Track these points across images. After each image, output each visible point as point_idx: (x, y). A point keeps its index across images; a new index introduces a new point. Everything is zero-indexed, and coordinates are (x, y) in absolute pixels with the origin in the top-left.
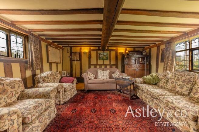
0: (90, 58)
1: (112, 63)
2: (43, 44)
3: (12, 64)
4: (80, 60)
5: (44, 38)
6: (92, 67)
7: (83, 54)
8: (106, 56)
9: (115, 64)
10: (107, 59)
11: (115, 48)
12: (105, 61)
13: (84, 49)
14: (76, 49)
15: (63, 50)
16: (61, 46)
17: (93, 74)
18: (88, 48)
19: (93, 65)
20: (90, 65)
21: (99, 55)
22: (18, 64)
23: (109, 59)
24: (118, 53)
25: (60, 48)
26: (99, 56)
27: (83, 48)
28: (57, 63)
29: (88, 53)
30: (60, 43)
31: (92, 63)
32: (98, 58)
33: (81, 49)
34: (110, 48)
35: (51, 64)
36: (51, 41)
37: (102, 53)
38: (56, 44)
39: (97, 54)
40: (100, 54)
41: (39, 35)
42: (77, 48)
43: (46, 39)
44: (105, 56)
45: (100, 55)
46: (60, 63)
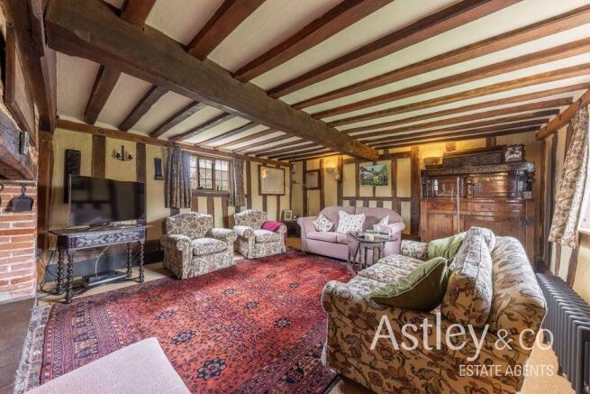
0: (340, 182)
1: (400, 194)
2: (254, 165)
3: (215, 198)
4: (320, 187)
5: (253, 155)
6: (346, 203)
7: (325, 173)
8: (381, 175)
9: (409, 196)
10: (384, 182)
11: (408, 149)
12: (377, 188)
13: (327, 161)
14: (313, 164)
15: (291, 167)
16: (287, 161)
17: (330, 221)
18: (336, 157)
19: (347, 198)
20: (340, 199)
21: (361, 172)
22: (220, 199)
23: (390, 182)
24: (422, 162)
25: (285, 165)
26: (362, 176)
27: (326, 159)
28: (278, 196)
29: (336, 170)
30: (282, 157)
31: (345, 194)
32: (360, 181)
33: (321, 162)
34: (391, 151)
35: (265, 196)
36: (266, 158)
37: (369, 168)
38: (276, 160)
39: (357, 171)
40: (365, 170)
41: (247, 154)
42: (315, 160)
43: (257, 156)
44: (377, 174)
45: (365, 173)
46: (284, 195)
